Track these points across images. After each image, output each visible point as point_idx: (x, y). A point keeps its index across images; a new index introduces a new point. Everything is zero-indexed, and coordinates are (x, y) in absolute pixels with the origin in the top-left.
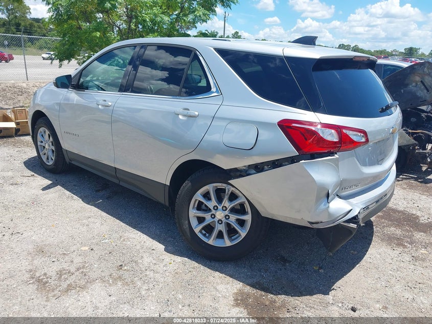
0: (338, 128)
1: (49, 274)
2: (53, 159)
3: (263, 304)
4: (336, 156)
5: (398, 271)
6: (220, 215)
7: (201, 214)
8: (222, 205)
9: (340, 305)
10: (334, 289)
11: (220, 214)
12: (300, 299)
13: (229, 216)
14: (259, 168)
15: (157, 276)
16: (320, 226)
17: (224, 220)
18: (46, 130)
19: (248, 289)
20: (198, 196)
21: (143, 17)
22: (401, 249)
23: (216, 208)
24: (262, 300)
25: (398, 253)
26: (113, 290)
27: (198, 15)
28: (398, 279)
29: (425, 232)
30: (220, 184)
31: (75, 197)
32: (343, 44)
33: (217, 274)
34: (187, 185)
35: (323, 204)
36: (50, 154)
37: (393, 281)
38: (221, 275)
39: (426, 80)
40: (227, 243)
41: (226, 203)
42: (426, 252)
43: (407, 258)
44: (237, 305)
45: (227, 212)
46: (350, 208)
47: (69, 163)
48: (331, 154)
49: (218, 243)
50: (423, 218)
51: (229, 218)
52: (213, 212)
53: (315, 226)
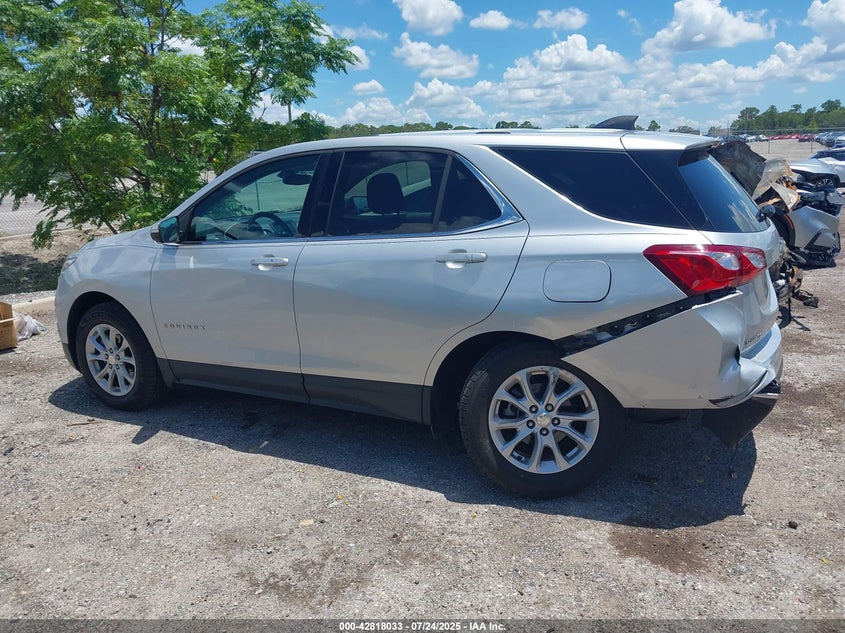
0: (736, 250)
1: (281, 573)
2: (132, 381)
3: (662, 545)
4: (739, 293)
5: (814, 463)
6: (543, 420)
7: (508, 425)
8: (545, 403)
9: (770, 524)
10: (746, 505)
11: (543, 418)
12: (710, 526)
13: (558, 419)
14: (616, 329)
15: (468, 539)
16: (730, 404)
17: (551, 428)
18: (112, 329)
19: (622, 529)
20: (502, 394)
21: (190, 98)
22: (797, 435)
23: (534, 410)
24: (655, 540)
25: (798, 439)
26: (413, 573)
27: (291, 87)
28: (823, 473)
29: (814, 404)
30: (539, 368)
31: (212, 445)
32: (503, 122)
33: (560, 518)
34: (478, 378)
35: (732, 368)
36: (122, 373)
37: (817, 478)
38: (568, 518)
39: (739, 171)
40: (562, 464)
41: (551, 398)
42: (835, 432)
43: (815, 444)
44: (627, 554)
45: (554, 414)
46: (764, 370)
47: (174, 384)
48: (731, 290)
49: (548, 468)
50: (798, 386)
51: (559, 423)
52: (531, 416)
53: (722, 405)
